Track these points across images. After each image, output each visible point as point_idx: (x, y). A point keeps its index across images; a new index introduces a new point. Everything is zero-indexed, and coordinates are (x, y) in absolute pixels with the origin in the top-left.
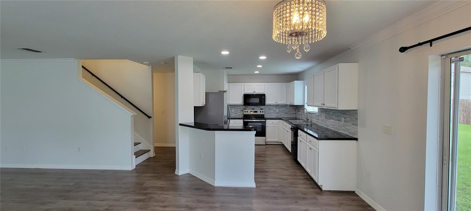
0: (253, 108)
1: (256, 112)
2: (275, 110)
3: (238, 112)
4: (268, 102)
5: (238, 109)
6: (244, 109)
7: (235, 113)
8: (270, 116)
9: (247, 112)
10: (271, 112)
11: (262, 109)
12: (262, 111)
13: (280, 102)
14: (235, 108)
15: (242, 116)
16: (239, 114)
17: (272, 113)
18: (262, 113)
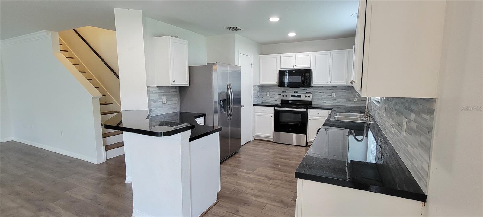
0: (296, 91)
1: (300, 96)
2: (331, 94)
3: (274, 95)
4: (316, 81)
5: (274, 91)
6: (283, 92)
7: (271, 98)
8: (321, 103)
9: (286, 96)
10: (323, 97)
11: (309, 93)
12: (308, 95)
13: (335, 82)
14: (271, 91)
15: (279, 102)
16: (276, 98)
17: (325, 98)
18: (307, 99)
